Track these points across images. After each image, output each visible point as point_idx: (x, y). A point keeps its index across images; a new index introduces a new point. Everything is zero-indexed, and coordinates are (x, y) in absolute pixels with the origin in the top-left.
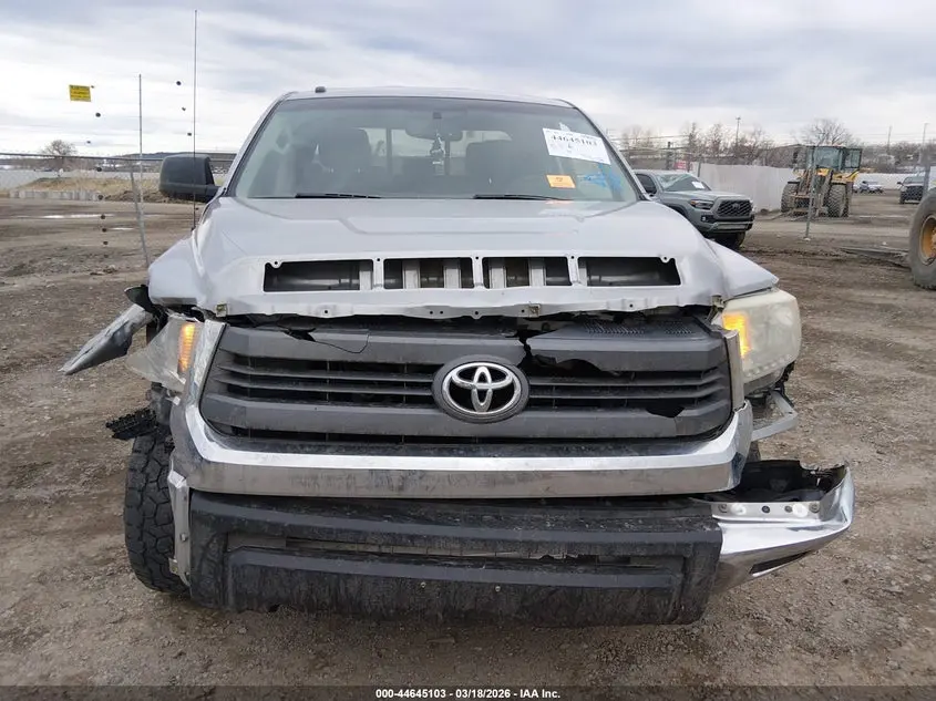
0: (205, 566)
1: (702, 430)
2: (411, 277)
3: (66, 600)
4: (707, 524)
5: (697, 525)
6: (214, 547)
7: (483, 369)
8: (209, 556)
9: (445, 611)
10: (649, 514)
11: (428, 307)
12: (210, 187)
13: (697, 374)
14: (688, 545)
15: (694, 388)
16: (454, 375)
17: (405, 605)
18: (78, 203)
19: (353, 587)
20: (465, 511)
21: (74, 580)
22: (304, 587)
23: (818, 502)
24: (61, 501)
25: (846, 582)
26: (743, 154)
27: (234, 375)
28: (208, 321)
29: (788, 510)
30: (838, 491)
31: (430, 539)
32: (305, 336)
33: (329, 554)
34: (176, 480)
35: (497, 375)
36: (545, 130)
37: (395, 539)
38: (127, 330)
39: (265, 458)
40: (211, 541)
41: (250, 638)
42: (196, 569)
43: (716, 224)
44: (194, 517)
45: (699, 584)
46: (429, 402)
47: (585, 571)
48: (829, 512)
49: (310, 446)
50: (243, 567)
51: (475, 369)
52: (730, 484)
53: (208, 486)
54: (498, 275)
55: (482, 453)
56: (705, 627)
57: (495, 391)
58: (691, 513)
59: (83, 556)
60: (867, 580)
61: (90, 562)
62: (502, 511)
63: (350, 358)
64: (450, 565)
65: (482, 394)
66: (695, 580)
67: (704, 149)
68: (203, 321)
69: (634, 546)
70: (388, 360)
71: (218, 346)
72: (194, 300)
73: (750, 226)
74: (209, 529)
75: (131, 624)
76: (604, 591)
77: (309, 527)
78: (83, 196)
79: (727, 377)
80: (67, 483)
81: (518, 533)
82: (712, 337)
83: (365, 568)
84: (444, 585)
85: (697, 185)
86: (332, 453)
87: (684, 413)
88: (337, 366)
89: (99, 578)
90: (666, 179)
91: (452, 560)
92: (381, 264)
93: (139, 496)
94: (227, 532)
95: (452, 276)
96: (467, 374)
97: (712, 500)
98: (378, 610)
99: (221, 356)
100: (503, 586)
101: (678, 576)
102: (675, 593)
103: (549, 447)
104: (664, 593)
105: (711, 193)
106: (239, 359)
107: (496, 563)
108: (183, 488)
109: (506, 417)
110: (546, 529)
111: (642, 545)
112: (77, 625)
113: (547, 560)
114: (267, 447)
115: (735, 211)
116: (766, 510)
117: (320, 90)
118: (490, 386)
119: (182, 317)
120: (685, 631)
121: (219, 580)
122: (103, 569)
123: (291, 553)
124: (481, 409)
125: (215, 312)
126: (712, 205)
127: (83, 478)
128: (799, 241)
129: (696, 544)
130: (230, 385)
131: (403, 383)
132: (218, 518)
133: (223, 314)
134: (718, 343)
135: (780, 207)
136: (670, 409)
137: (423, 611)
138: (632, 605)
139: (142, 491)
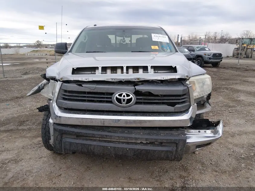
0: (57, 142)
1: (182, 110)
2: (109, 71)
3: (28, 153)
4: (183, 135)
5: (180, 135)
6: (59, 137)
7: (124, 94)
8: (58, 139)
9: (115, 155)
10: (167, 132)
11: (111, 78)
12: (66, 50)
13: (180, 96)
14: (177, 140)
15: (179, 99)
16: (117, 95)
17: (105, 153)
18: (42, 56)
19: (92, 148)
20: (120, 130)
21: (31, 148)
22: (80, 147)
23: (213, 130)
24: (30, 129)
25: (229, 155)
26: (223, 40)
27: (64, 95)
28: (58, 82)
29: (205, 132)
30: (218, 127)
31: (111, 136)
32: (81, 85)
33: (87, 140)
34: (51, 121)
35: (128, 95)
36: (152, 34)
37: (102, 136)
38: (43, 85)
39: (71, 115)
40: (58, 135)
41: (71, 163)
42: (55, 142)
43: (212, 60)
44: (55, 129)
45: (181, 150)
46: (111, 102)
47: (151, 146)
48: (216, 132)
49: (82, 113)
50: (66, 142)
51: (122, 94)
52: (189, 125)
53: (58, 122)
54: (131, 71)
55: (124, 115)
56: (188, 165)
57: (127, 99)
58: (179, 132)
59: (33, 143)
60: (235, 154)
61: (35, 144)
62: (130, 130)
63: (91, 91)
64: (116, 143)
65: (124, 100)
66: (180, 149)
67: (212, 39)
68: (57, 82)
69: (163, 140)
70: (101, 92)
71: (60, 88)
72: (56, 77)
73: (222, 60)
74: (58, 133)
75: (43, 159)
76: (155, 151)
77: (81, 133)
78: (44, 55)
79: (188, 97)
80: (32, 125)
81: (133, 136)
82: (184, 86)
83: (95, 143)
84: (115, 148)
85: (207, 49)
86: (87, 114)
87: (176, 106)
88: (89, 93)
89: (37, 148)
90: (198, 48)
91: (117, 142)
92: (101, 67)
93: (45, 126)
94: (62, 133)
95: (119, 71)
96: (120, 95)
97: (186, 129)
98: (98, 154)
99: (61, 91)
100: (129, 149)
101: (175, 148)
102: (174, 153)
103: (141, 114)
104: (171, 152)
105: (210, 51)
106: (66, 91)
107: (128, 143)
108: (52, 123)
109: (130, 106)
110: (140, 135)
111: (165, 139)
112: (30, 159)
113: (141, 143)
114: (72, 113)
115: (217, 56)
116: (199, 132)
117: (95, 25)
118: (126, 98)
119: (53, 81)
120: (183, 165)
121: (60, 145)
122: (38, 146)
123: (77, 139)
124: (124, 104)
125: (60, 80)
126: (210, 55)
127: (36, 124)
128: (236, 65)
129: (179, 140)
130: (63, 97)
131: (105, 97)
132: (60, 130)
133: (62, 80)
134: (186, 88)
135: (232, 55)
136: (173, 105)
137: (110, 154)
138: (163, 155)
139: (46, 125)
